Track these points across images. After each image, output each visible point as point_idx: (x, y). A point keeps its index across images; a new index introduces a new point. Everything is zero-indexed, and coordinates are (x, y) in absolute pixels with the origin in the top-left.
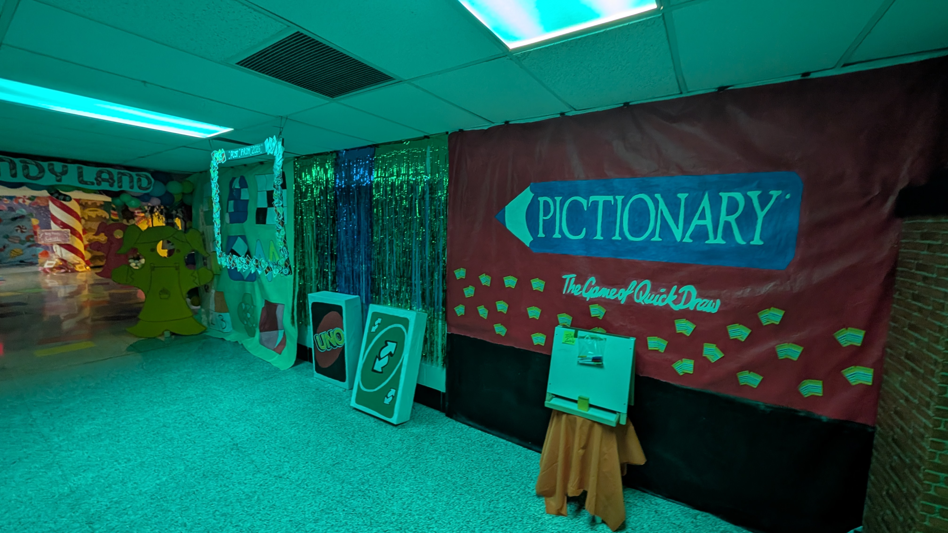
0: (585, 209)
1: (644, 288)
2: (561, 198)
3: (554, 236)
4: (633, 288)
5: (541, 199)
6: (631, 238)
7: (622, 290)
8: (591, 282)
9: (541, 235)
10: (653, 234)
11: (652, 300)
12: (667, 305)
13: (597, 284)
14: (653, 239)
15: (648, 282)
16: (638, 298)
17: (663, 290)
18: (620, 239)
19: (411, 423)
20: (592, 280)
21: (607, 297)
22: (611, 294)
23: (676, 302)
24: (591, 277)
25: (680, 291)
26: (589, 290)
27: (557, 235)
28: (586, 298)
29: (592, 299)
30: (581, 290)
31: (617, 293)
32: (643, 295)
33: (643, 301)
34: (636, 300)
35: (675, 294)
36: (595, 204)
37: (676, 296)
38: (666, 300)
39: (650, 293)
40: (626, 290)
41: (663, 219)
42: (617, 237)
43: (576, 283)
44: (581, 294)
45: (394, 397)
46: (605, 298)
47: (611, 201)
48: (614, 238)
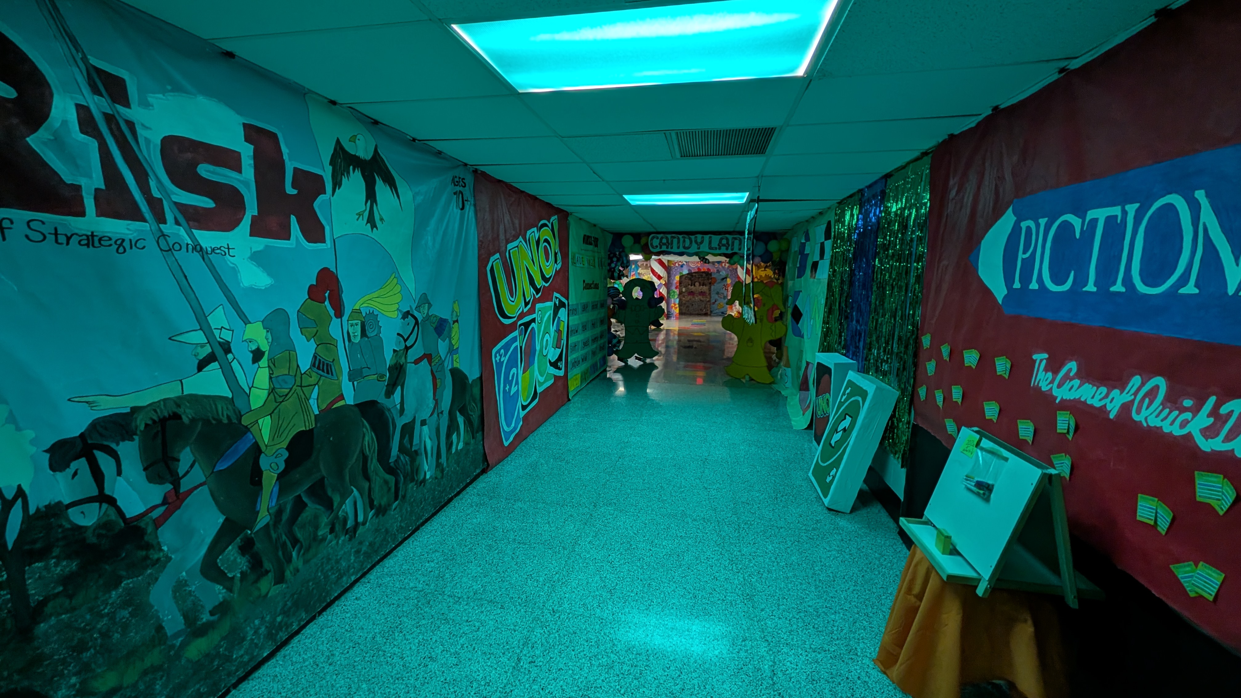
0: (1078, 236)
1: (1152, 394)
2: (1046, 219)
3: (1031, 287)
4: (1133, 391)
5: (1024, 225)
6: (1142, 288)
7: (1116, 393)
8: (1070, 370)
9: (1017, 285)
10: (1184, 280)
11: (1162, 420)
12: (1189, 436)
13: (1078, 375)
14: (1182, 291)
15: (1160, 382)
16: (1138, 412)
17: (1188, 403)
18: (1123, 290)
19: (847, 516)
20: (1072, 366)
21: (1089, 402)
22: (1098, 397)
23: (1209, 432)
24: (1071, 360)
25: (1224, 410)
26: (1063, 384)
27: (1034, 286)
28: (1056, 398)
29: (1066, 400)
30: (1052, 382)
31: (1106, 396)
32: (1147, 408)
33: (1146, 419)
34: (1136, 417)
35: (1209, 416)
36: (1094, 222)
37: (1212, 420)
38: (1189, 425)
39: (1162, 404)
40: (1121, 393)
41: (1209, 243)
42: (1118, 287)
43: (1046, 370)
44: (1051, 389)
45: (834, 477)
46: (1085, 403)
47: (1116, 216)
48: (1113, 289)
